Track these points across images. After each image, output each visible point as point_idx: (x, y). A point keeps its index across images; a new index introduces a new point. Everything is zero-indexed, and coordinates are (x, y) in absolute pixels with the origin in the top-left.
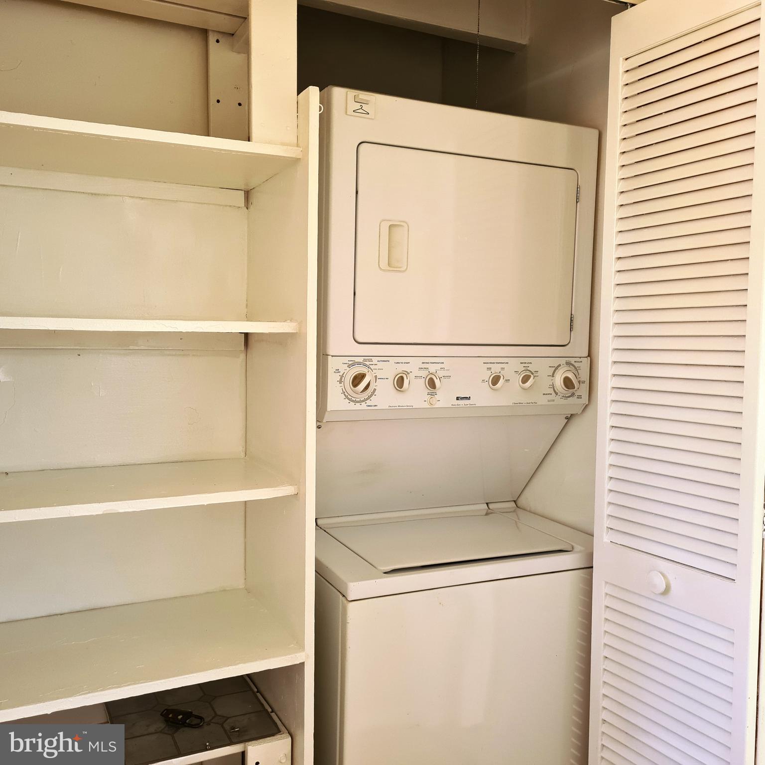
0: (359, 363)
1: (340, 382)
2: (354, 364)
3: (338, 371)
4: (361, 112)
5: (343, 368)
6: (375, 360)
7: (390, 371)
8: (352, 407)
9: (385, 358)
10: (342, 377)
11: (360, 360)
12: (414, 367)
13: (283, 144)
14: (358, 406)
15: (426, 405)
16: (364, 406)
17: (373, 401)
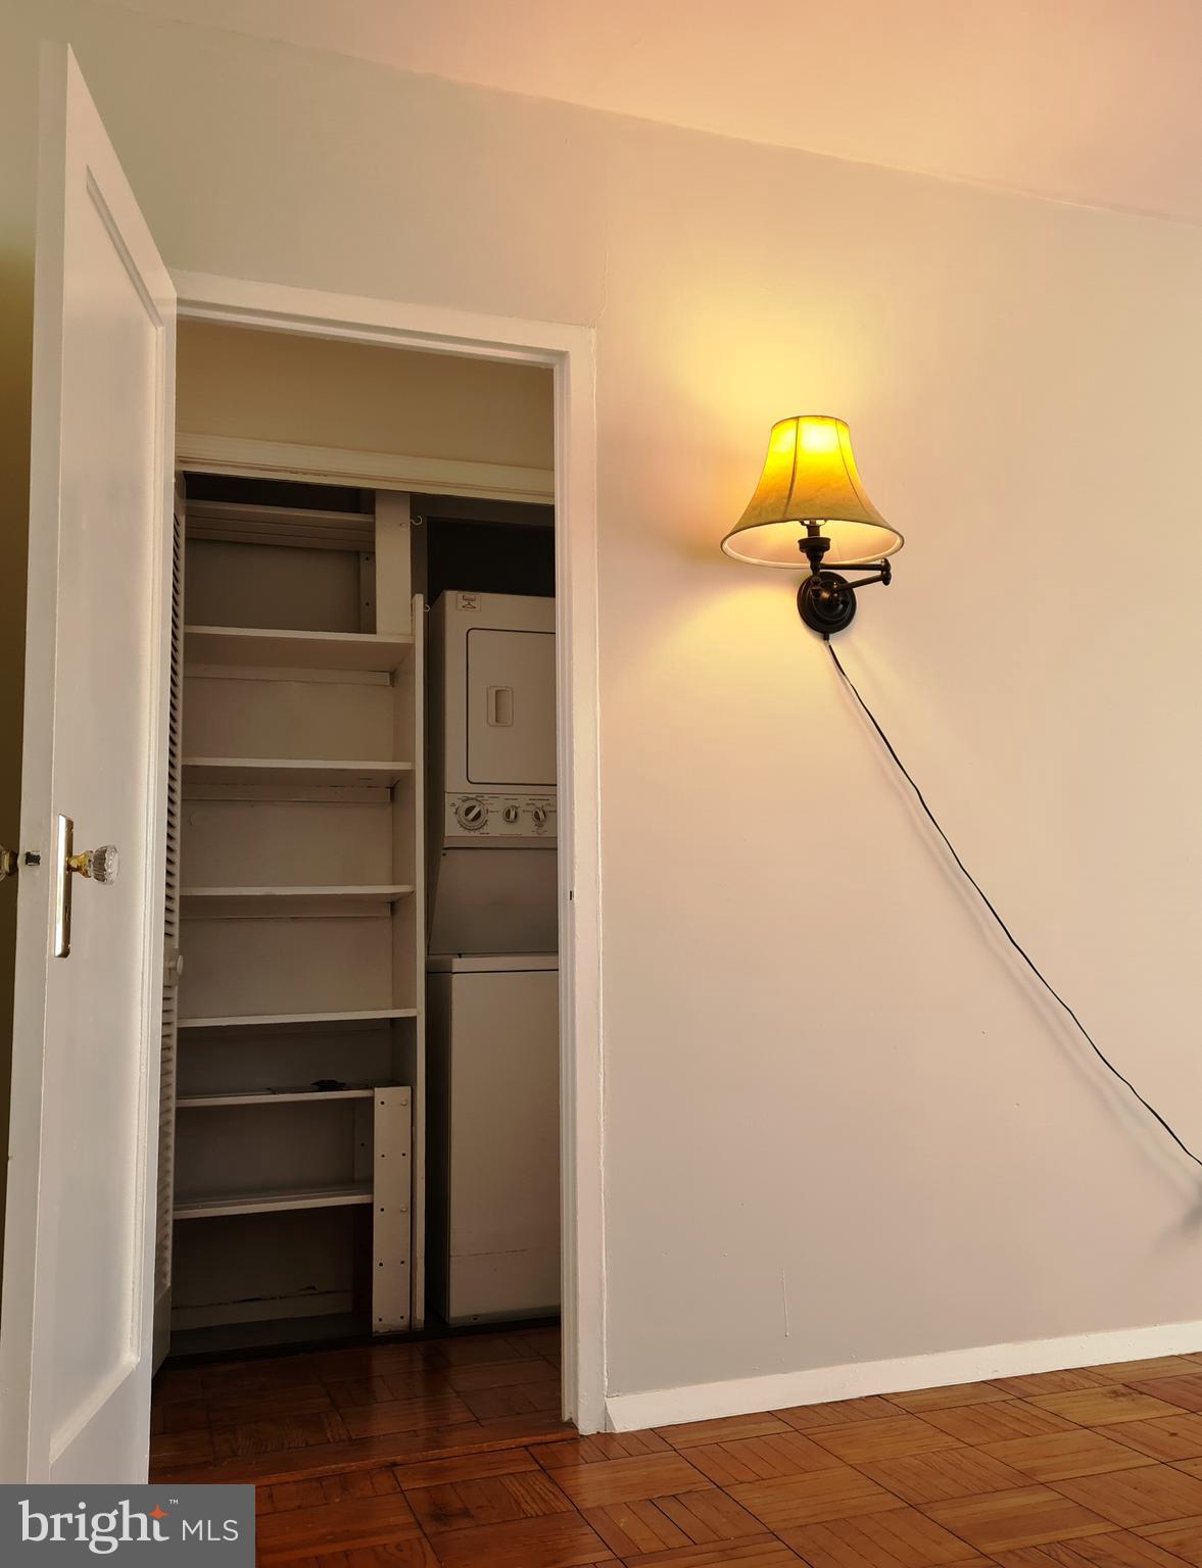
0: (472, 799)
1: (456, 813)
2: (468, 799)
3: (453, 805)
4: (469, 606)
5: (458, 803)
6: (486, 797)
7: (499, 806)
8: (466, 833)
9: (494, 796)
10: (457, 810)
11: (474, 796)
12: (522, 802)
13: (401, 634)
14: (472, 834)
15: (532, 835)
16: (477, 834)
17: (485, 829)
